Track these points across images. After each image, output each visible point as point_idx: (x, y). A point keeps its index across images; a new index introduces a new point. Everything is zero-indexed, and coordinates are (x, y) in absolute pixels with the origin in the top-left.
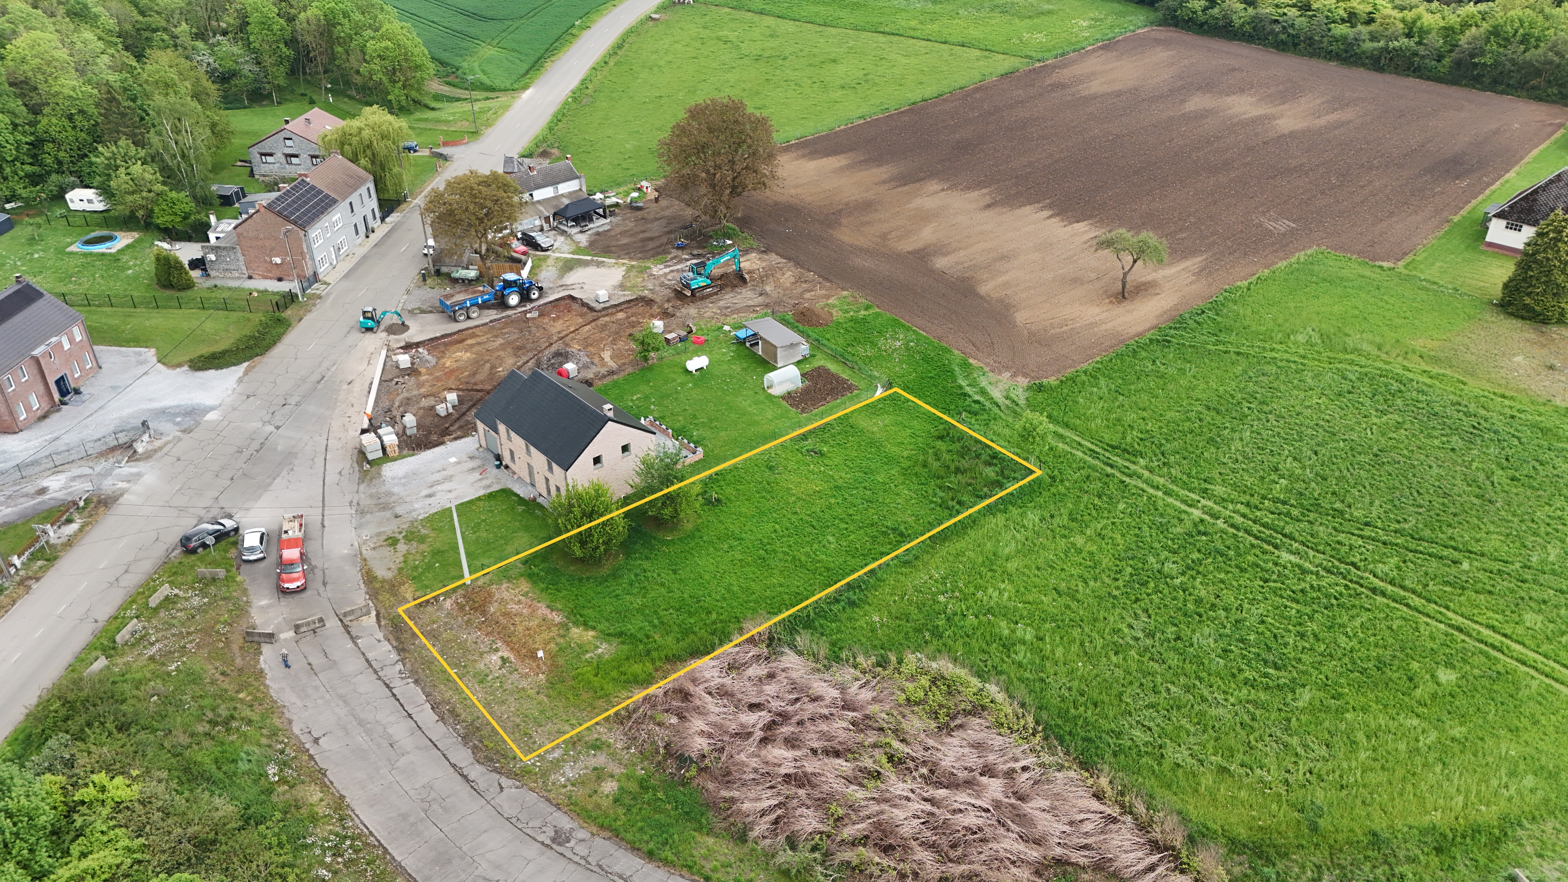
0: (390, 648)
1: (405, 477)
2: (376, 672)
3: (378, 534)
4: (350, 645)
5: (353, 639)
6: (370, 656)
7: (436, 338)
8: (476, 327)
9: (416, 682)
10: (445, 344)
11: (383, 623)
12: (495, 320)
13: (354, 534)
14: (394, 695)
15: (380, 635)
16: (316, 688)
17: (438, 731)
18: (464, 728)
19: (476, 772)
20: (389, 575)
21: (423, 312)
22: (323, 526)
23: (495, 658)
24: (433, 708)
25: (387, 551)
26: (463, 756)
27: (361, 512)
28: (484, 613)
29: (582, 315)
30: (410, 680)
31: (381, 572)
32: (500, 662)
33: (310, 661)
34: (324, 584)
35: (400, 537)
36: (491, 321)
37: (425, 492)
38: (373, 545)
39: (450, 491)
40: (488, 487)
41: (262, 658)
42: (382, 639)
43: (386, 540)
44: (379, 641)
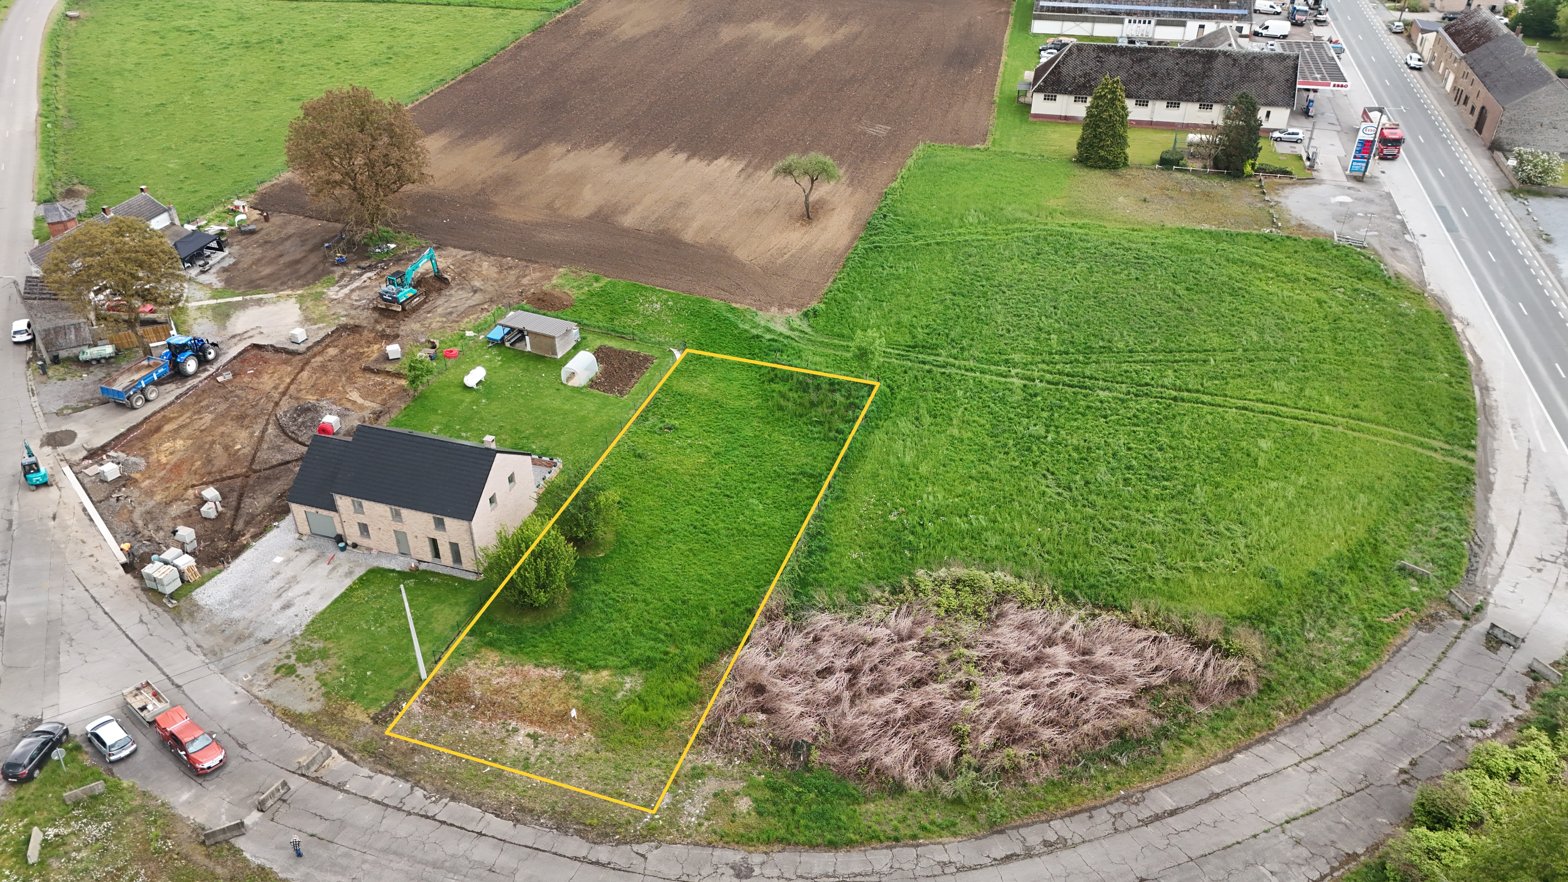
0: (390, 779)
1: (235, 597)
2: (399, 809)
3: (261, 669)
4: (341, 796)
5: (339, 787)
6: (375, 795)
7: (121, 435)
8: (163, 409)
9: (453, 798)
10: (140, 439)
11: (356, 757)
12: (181, 395)
13: (226, 680)
14: (443, 823)
15: (366, 771)
16: (346, 855)
17: (526, 834)
18: (551, 819)
19: (603, 853)
20: (317, 706)
21: (76, 410)
22: (178, 686)
23: (520, 738)
24: (497, 816)
25: (289, 682)
26: (574, 845)
27: (213, 654)
28: (469, 700)
29: (285, 362)
30: (446, 800)
31: (303, 707)
32: (530, 741)
33: (311, 832)
34: (243, 746)
35: (292, 661)
36: (177, 398)
37: (277, 605)
38: (264, 683)
39: (308, 593)
40: (350, 573)
41: (247, 855)
42: (372, 774)
43: (277, 671)
44: (371, 777)
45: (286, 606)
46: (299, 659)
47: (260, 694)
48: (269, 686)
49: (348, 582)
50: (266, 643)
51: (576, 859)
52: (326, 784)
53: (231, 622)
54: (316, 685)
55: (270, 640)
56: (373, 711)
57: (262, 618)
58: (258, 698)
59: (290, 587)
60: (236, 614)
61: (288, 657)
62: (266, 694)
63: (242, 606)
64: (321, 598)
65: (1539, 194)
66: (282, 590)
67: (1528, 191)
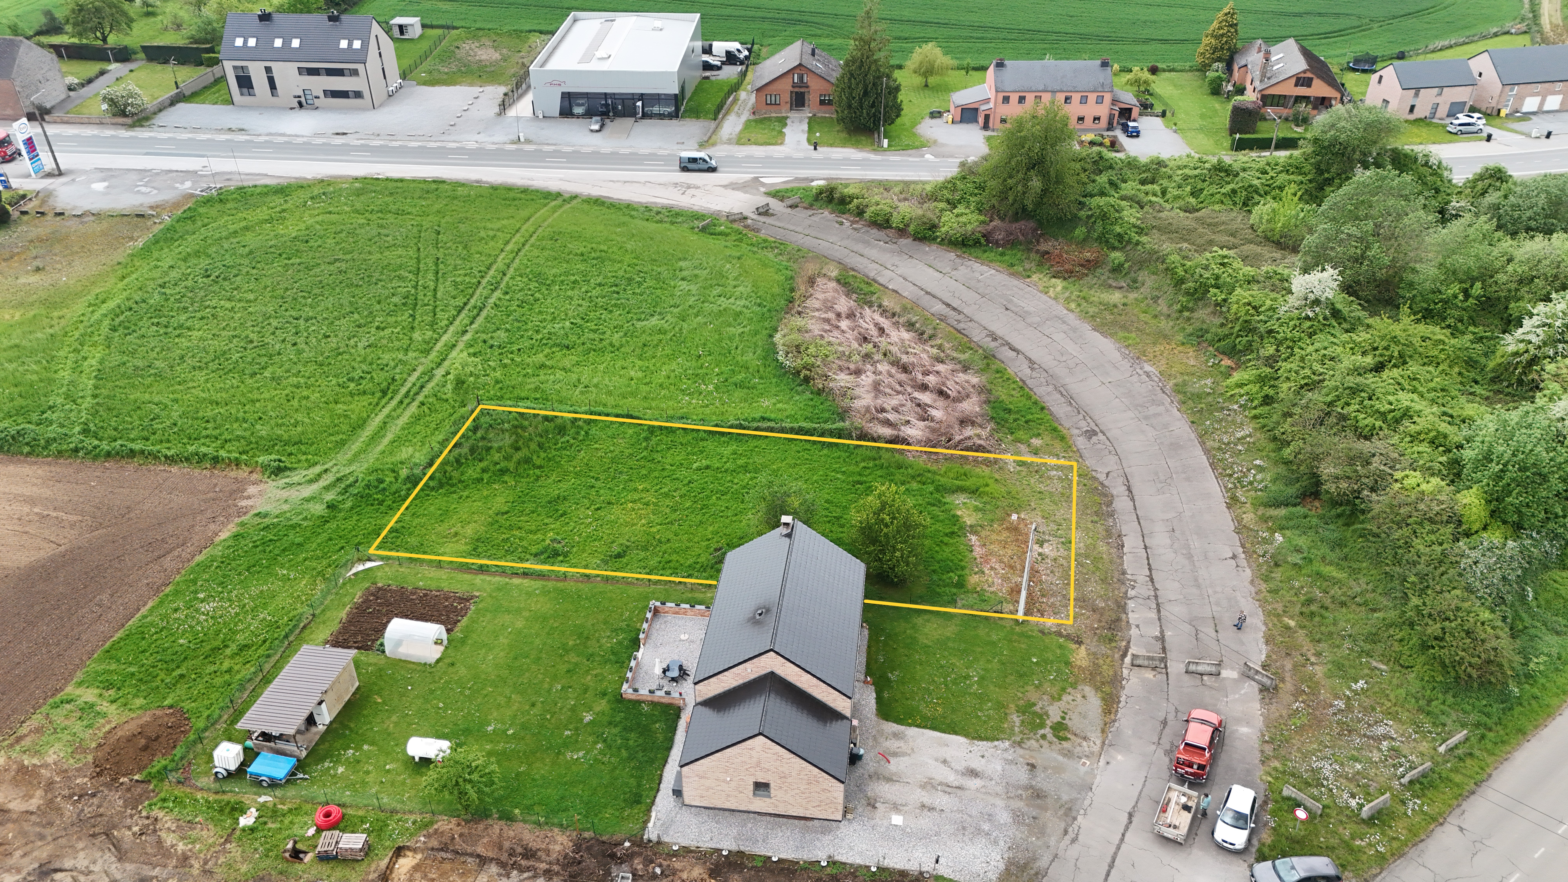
0: (1131, 615)
2: (1156, 597)
4: (1168, 634)
5: (1162, 639)
13: (1097, 781)
14: (1150, 569)
15: (1134, 632)
16: (1218, 604)
17: (1129, 527)
19: (1119, 490)
20: (1088, 690)
24: (1123, 546)
25: (1074, 722)
26: (1122, 503)
30: (1129, 577)
32: (1046, 545)
33: (1214, 632)
34: (1165, 723)
35: (1047, 731)
37: (974, 783)
39: (945, 762)
41: (1263, 657)
43: (1066, 739)
44: (1137, 626)
47: (1098, 742)
48: (1085, 738)
49: (912, 731)
50: (1033, 766)
51: (1133, 500)
52: (1164, 648)
53: (1017, 817)
54: (1067, 698)
55: (1028, 764)
56: (1072, 646)
58: (1103, 743)
61: (1044, 737)
62: (1096, 738)
64: (947, 745)
65: (147, 119)
66: (949, 790)
67: (139, 120)
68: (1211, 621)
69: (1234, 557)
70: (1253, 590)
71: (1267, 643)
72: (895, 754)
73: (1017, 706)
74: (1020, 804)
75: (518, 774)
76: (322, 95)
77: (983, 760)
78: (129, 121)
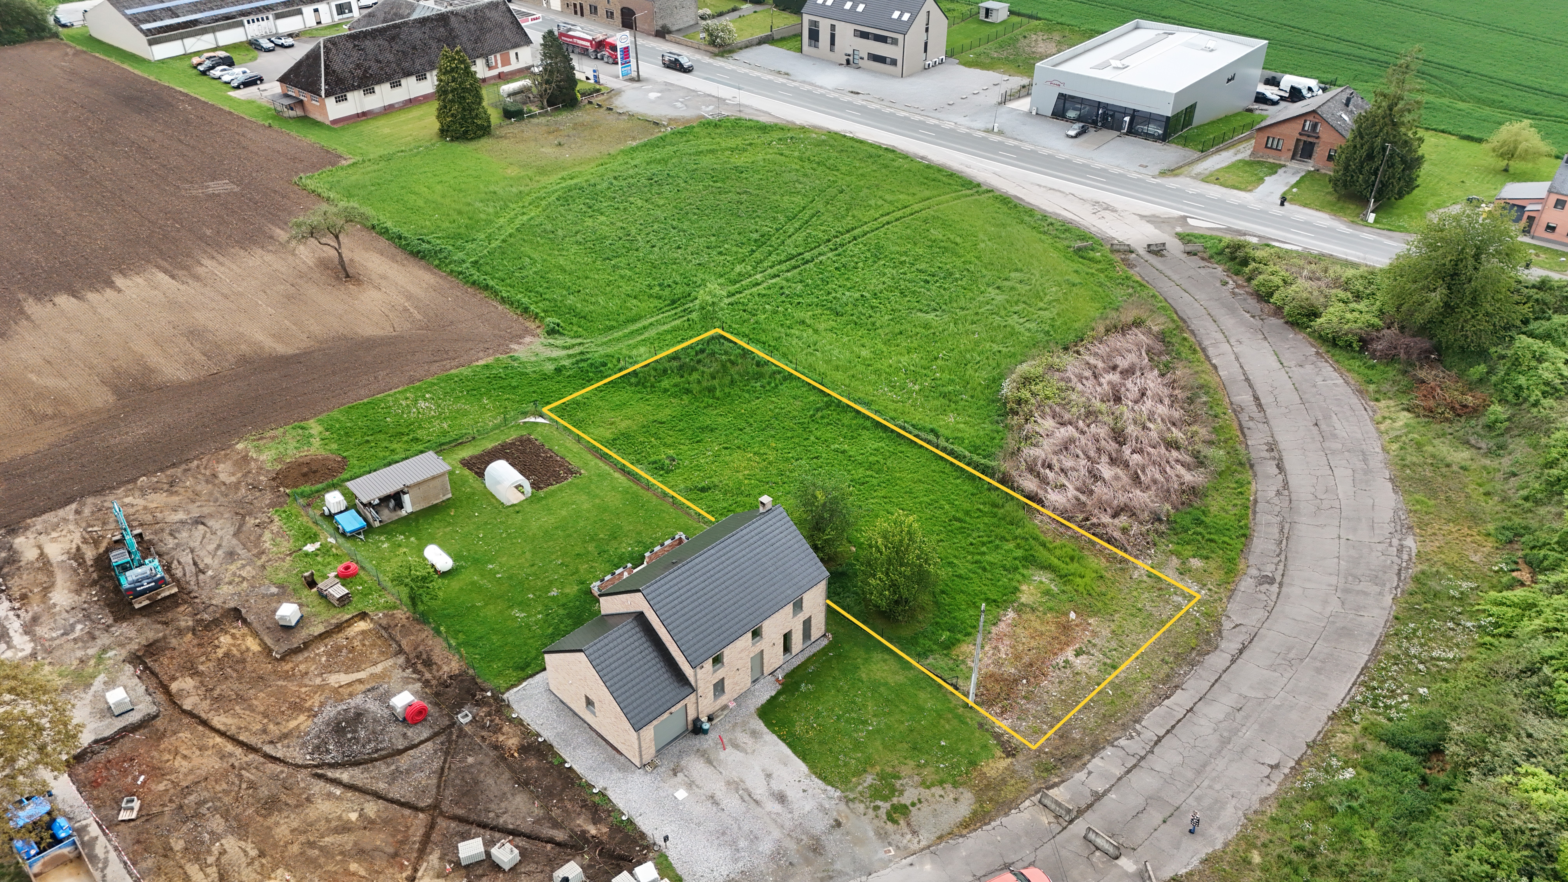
0: (1097, 759)
5: (1098, 796)
9: (1137, 721)
11: (1056, 780)
13: (885, 871)
14: (1169, 732)
15: (1080, 775)
16: (1199, 799)
17: (1195, 685)
19: (1229, 645)
20: (968, 796)
23: (1077, 661)
24: (1168, 698)
25: (920, 814)
26: (1217, 659)
30: (1138, 726)
31: (964, 809)
32: (1084, 657)
34: (1008, 866)
35: (885, 806)
37: (773, 806)
38: (909, 836)
39: (769, 776)
40: (754, 734)
41: (1183, 871)
42: (1086, 771)
43: (895, 822)
44: (1090, 773)
45: (782, 798)
46: (885, 799)
47: (924, 843)
48: (914, 833)
49: (770, 738)
50: (838, 824)
51: (1233, 661)
52: (1089, 806)
53: (778, 854)
54: (937, 791)
55: (836, 820)
56: (999, 753)
57: (788, 824)
58: (929, 847)
59: (746, 790)
60: (766, 846)
61: (877, 808)
62: (925, 838)
63: (754, 839)
64: (785, 765)
65: (731, 51)
66: (747, 798)
67: (725, 52)
68: (1171, 810)
69: (1275, 767)
70: (1256, 806)
71: (1204, 861)
72: (736, 746)
73: (882, 770)
74: (792, 845)
75: (473, 606)
76: (866, 57)
77: (802, 794)
78: (716, 50)
